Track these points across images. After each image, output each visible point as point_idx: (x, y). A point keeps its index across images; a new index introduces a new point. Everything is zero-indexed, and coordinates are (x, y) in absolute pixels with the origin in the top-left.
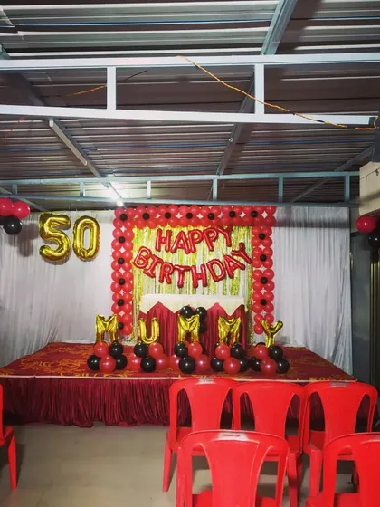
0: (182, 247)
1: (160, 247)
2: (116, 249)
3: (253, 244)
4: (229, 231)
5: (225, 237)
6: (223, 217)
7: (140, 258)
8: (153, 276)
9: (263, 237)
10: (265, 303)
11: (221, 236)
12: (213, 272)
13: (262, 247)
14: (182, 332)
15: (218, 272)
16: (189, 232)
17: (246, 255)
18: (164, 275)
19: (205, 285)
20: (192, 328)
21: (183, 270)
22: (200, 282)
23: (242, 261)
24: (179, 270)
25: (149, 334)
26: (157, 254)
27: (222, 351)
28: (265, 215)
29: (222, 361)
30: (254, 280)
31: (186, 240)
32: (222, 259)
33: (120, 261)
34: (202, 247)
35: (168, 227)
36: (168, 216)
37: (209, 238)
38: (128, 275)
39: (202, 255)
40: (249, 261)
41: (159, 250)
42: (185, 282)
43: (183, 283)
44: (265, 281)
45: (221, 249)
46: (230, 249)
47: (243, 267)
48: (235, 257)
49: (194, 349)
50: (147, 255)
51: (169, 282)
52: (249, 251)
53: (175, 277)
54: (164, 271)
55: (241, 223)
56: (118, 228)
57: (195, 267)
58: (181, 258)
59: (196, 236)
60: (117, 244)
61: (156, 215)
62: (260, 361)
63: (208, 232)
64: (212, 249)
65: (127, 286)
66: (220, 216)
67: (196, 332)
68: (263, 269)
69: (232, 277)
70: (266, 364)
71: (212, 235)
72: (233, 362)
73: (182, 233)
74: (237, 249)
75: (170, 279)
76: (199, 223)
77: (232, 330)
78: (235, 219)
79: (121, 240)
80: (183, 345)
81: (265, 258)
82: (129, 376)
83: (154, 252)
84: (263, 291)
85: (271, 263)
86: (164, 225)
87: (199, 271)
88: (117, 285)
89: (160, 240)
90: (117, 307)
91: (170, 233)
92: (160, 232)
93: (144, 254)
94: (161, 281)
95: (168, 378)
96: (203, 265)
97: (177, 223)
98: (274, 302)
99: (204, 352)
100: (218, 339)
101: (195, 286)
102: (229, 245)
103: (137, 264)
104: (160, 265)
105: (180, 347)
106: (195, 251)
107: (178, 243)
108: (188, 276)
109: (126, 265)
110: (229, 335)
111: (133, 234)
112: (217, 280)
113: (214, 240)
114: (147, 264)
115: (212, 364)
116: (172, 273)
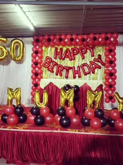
0: (68, 57)
1: (56, 57)
2: (34, 57)
3: (106, 55)
4: (93, 48)
5: (91, 51)
6: (89, 41)
7: (46, 63)
8: (53, 72)
9: (111, 51)
10: (111, 86)
11: (88, 51)
12: (84, 70)
13: (111, 57)
14: (62, 100)
15: (87, 70)
16: (72, 49)
17: (102, 61)
18: (58, 72)
19: (80, 77)
20: (69, 97)
21: (68, 69)
22: (77, 75)
23: (99, 64)
24: (66, 69)
25: (41, 100)
26: (54, 60)
27: (89, 113)
28: (112, 39)
29: (89, 120)
30: (105, 75)
31: (70, 53)
32: (89, 63)
33: (36, 64)
34: (78, 57)
35: (61, 47)
36: (60, 40)
37: (82, 52)
38: (40, 71)
39: (78, 61)
40: (104, 64)
41: (56, 58)
42: (69, 75)
43: (68, 76)
44: (111, 75)
45: (89, 58)
46: (93, 58)
47: (100, 68)
48: (96, 62)
49: (70, 111)
50: (49, 61)
51: (61, 75)
52: (103, 59)
53: (64, 73)
54: (58, 69)
55: (99, 44)
56: (35, 46)
57: (74, 67)
58: (67, 63)
59: (75, 51)
60: (34, 54)
61: (54, 40)
62: (114, 120)
63: (82, 49)
64: (83, 58)
65: (39, 77)
66: (88, 40)
67: (71, 100)
68: (110, 68)
69: (94, 73)
70: (119, 123)
71: (83, 50)
72: (96, 121)
73: (68, 50)
74: (96, 58)
75: (61, 74)
76: (77, 44)
77: (96, 99)
78: (96, 42)
79: (36, 52)
80: (63, 109)
81: (112, 62)
82: (24, 129)
83: (53, 59)
84: (110, 80)
85: (115, 65)
86: (58, 45)
87: (76, 69)
88: (34, 76)
89: (56, 53)
90: (34, 88)
91: (61, 49)
92: (56, 49)
93: (48, 60)
94: (57, 75)
95: (51, 131)
96: (79, 66)
97: (65, 44)
98: (116, 86)
99: (77, 113)
100: (86, 105)
101: (75, 77)
102: (93, 56)
103: (44, 66)
104: (56, 66)
105: (61, 109)
106: (74, 59)
107: (66, 55)
108: (71, 72)
109: (39, 66)
110: (94, 103)
111: (42, 50)
112: (86, 74)
113: (85, 53)
114: (50, 66)
115: (82, 121)
116: (63, 70)
